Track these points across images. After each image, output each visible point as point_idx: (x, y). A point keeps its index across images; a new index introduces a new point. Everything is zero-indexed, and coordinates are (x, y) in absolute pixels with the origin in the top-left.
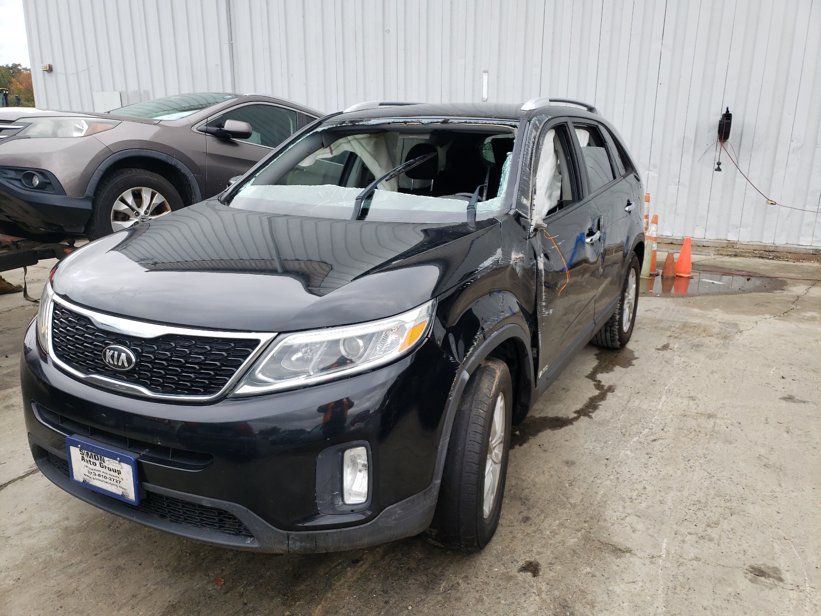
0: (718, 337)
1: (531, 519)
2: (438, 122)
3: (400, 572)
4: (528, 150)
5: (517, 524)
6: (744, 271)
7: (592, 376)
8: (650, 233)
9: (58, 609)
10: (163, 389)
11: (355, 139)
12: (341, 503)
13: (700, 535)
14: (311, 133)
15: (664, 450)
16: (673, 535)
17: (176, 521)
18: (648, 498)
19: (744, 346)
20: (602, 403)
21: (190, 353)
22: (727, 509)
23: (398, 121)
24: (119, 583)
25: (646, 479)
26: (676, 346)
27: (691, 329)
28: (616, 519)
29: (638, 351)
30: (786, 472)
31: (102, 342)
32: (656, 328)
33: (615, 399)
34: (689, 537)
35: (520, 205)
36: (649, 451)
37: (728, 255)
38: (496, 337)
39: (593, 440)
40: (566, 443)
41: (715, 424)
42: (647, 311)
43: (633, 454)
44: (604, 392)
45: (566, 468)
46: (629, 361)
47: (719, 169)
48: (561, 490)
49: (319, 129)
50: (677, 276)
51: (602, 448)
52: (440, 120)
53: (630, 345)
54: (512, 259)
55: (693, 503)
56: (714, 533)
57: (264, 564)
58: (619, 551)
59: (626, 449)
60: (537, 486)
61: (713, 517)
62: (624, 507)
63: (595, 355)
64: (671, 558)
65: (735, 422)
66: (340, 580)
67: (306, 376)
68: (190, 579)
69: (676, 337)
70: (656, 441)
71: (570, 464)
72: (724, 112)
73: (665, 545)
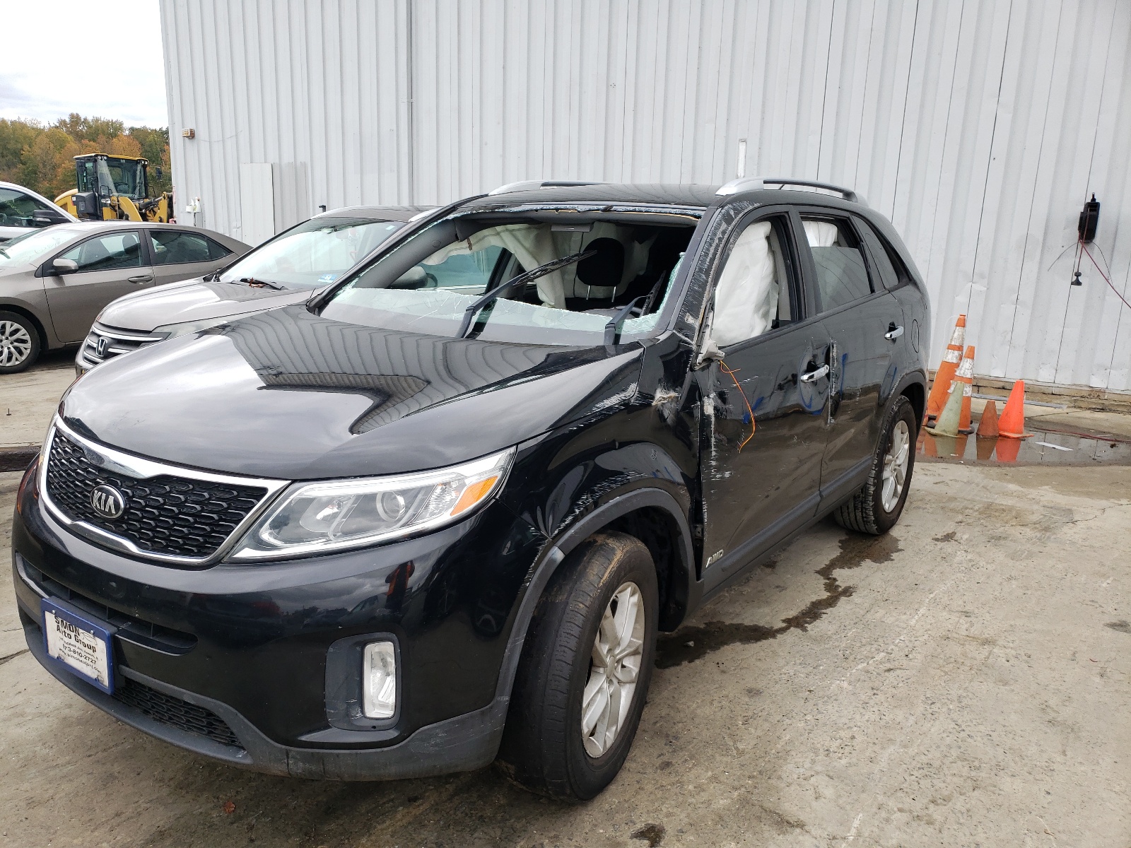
0: (1036, 528)
1: (673, 765)
2: (598, 210)
3: (468, 820)
4: (708, 250)
5: (651, 770)
6: (1109, 433)
7: (825, 572)
8: (962, 372)
9: (21, 821)
10: (153, 546)
11: (507, 230)
12: (359, 715)
13: (915, 814)
14: (440, 221)
15: (900, 685)
16: (875, 810)
17: (160, 720)
18: (853, 752)
19: (1073, 543)
20: (828, 610)
21: (186, 501)
22: (969, 781)
23: (548, 207)
24: (104, 796)
25: (859, 724)
26: (965, 537)
27: (997, 514)
28: (795, 778)
29: (905, 540)
30: (1080, 734)
31: (94, 481)
32: (943, 508)
33: (848, 607)
34: (898, 815)
35: (681, 326)
36: (876, 685)
37: (1089, 409)
38: (617, 504)
39: (798, 662)
40: (758, 663)
41: (990, 654)
42: (936, 483)
43: (850, 688)
44: (836, 594)
45: (747, 699)
46: (888, 554)
47: (1078, 283)
48: (729, 729)
49: (451, 217)
50: (1000, 435)
51: (808, 675)
52: (601, 207)
53: (896, 532)
54: (656, 398)
55: (919, 765)
56: (937, 813)
57: (293, 791)
58: (784, 824)
59: (843, 679)
60: (697, 721)
61: (944, 790)
62: (813, 762)
63: (840, 542)
64: (861, 843)
65: (1023, 654)
66: (384, 822)
67: (324, 540)
68: (193, 800)
69: (968, 524)
70: (892, 671)
71: (753, 692)
72: (1089, 200)
73: (858, 822)
